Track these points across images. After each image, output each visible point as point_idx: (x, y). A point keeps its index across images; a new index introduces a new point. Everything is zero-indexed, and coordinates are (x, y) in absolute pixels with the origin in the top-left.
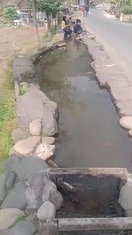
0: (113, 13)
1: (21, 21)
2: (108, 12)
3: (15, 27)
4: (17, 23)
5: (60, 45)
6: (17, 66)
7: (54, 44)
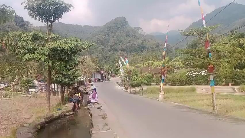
0: (124, 85)
1: (36, 90)
2: (119, 85)
3: (30, 96)
4: (32, 91)
5: (68, 114)
6: (20, 133)
7: (61, 113)
